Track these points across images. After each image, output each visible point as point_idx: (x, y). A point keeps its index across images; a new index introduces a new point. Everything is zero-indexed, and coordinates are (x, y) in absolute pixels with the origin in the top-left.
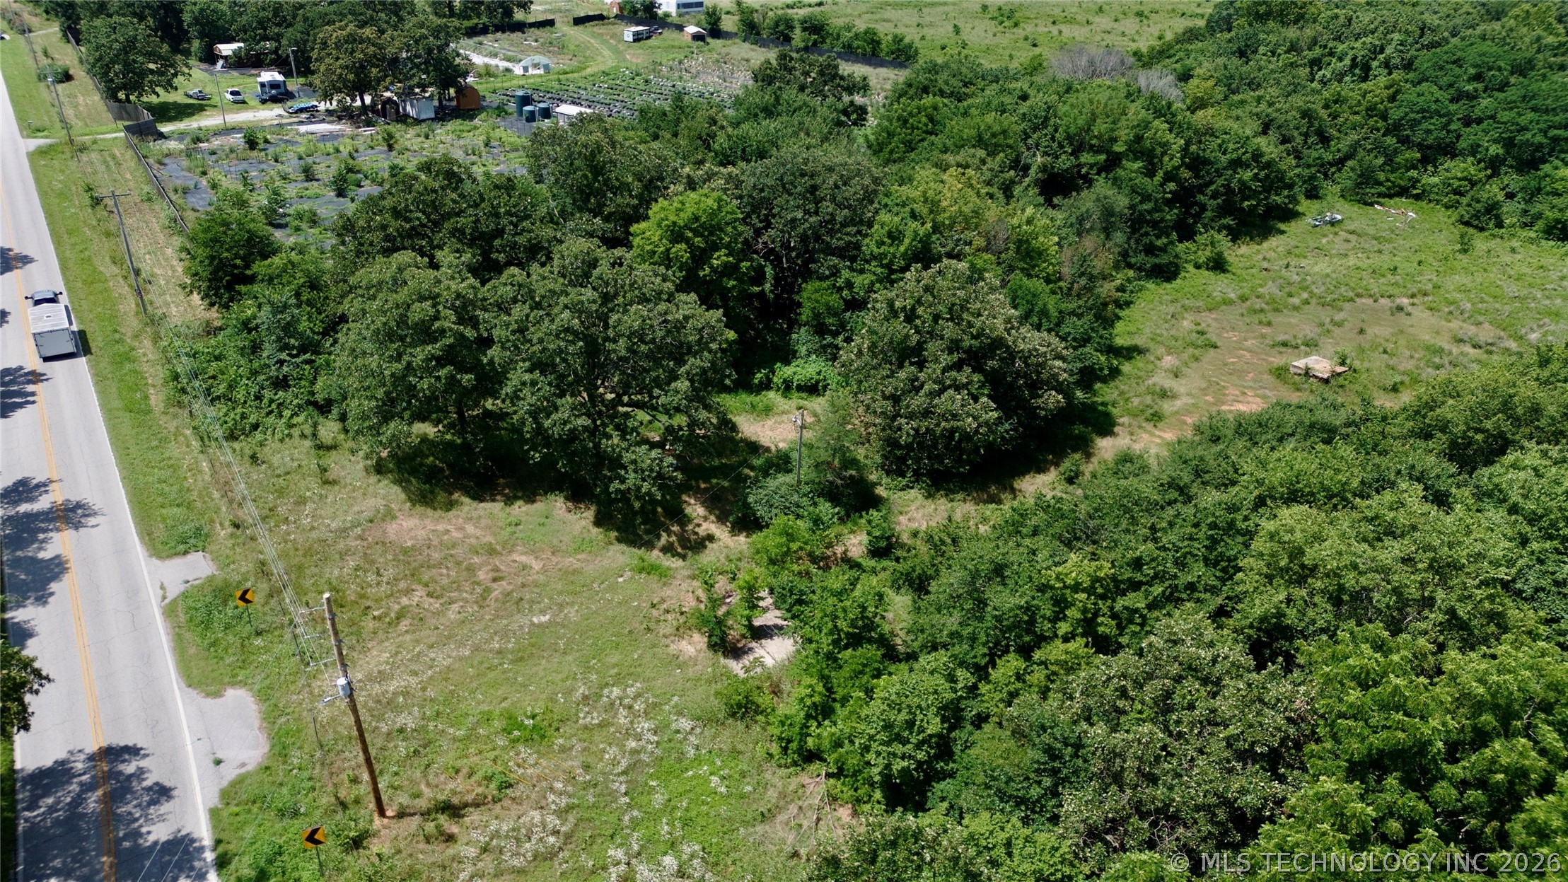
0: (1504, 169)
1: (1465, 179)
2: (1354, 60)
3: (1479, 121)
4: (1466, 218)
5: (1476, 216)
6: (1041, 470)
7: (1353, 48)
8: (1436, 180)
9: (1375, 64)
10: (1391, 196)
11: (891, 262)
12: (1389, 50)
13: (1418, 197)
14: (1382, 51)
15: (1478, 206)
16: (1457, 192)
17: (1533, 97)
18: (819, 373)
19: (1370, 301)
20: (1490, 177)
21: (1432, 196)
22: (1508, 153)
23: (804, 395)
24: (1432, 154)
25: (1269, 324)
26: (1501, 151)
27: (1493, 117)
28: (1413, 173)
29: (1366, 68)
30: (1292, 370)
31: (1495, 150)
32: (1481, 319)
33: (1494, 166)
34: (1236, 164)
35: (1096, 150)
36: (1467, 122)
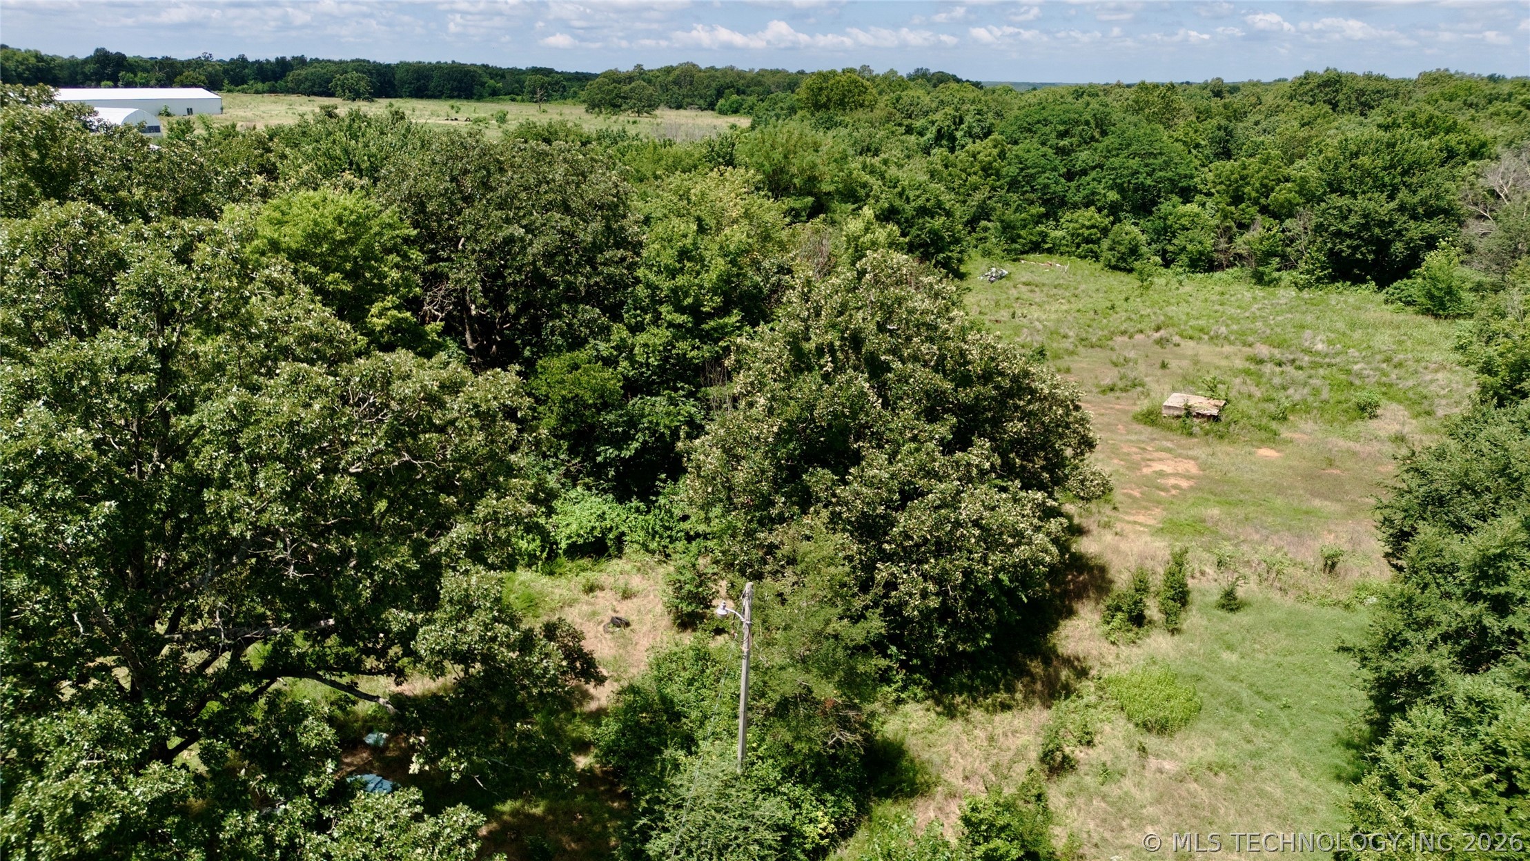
0: (1122, 215)
1: (1093, 227)
2: (939, 131)
3: (1084, 172)
4: (1113, 262)
5: (1122, 258)
7: (933, 123)
8: (1059, 233)
9: (959, 134)
10: (1026, 252)
12: (968, 119)
13: (1050, 251)
14: (961, 122)
15: (1122, 249)
16: (1088, 241)
17: (1129, 145)
18: (602, 517)
20: (1113, 223)
21: (1063, 249)
22: (1124, 198)
23: (585, 562)
24: (1054, 206)
26: (1118, 197)
27: (1101, 166)
28: (1041, 228)
29: (952, 139)
30: (1165, 412)
31: (1113, 196)
33: (1114, 210)
34: (923, 211)
36: (1070, 176)
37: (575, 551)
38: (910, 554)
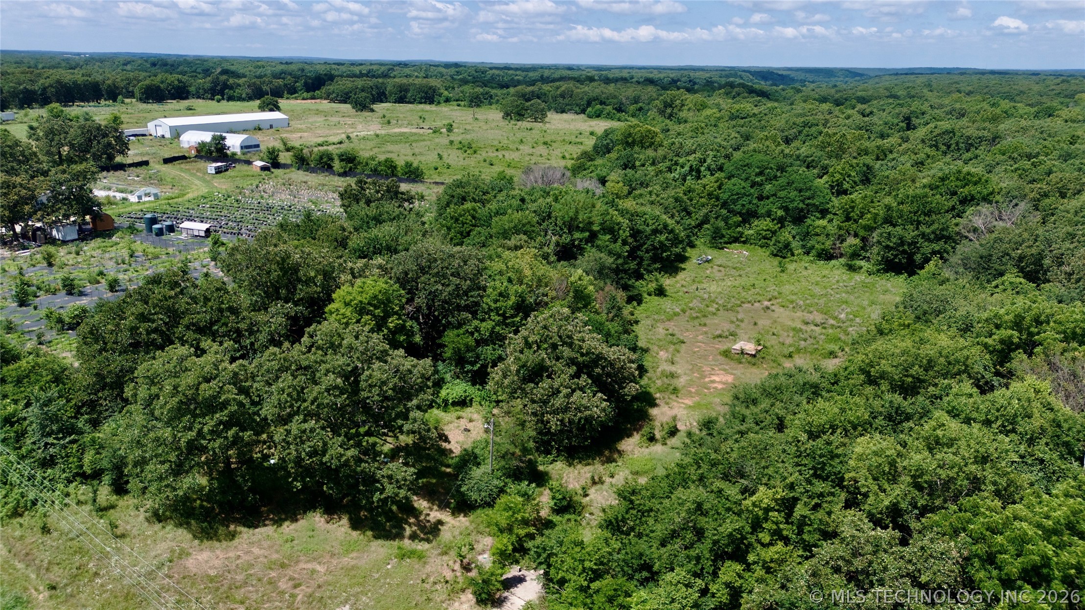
0: (786, 223)
1: (768, 230)
2: (691, 167)
3: (768, 198)
4: (775, 252)
5: (780, 251)
6: (630, 435)
7: (689, 161)
8: (751, 232)
9: (702, 169)
10: (730, 243)
11: (505, 312)
12: (709, 161)
13: (744, 242)
14: (705, 161)
15: (780, 245)
16: (765, 238)
17: (793, 183)
18: (465, 392)
19: (749, 305)
20: (780, 228)
21: (752, 241)
22: (787, 214)
23: (458, 408)
24: (749, 216)
25: (705, 325)
26: (783, 213)
27: (775, 195)
28: (740, 229)
29: (698, 171)
30: (733, 351)
31: (780, 213)
32: (812, 309)
33: (781, 221)
34: (655, 232)
35: (583, 230)
36: (761, 198)
37: (454, 404)
38: (555, 412)
